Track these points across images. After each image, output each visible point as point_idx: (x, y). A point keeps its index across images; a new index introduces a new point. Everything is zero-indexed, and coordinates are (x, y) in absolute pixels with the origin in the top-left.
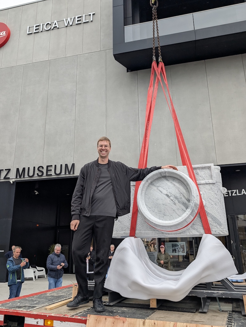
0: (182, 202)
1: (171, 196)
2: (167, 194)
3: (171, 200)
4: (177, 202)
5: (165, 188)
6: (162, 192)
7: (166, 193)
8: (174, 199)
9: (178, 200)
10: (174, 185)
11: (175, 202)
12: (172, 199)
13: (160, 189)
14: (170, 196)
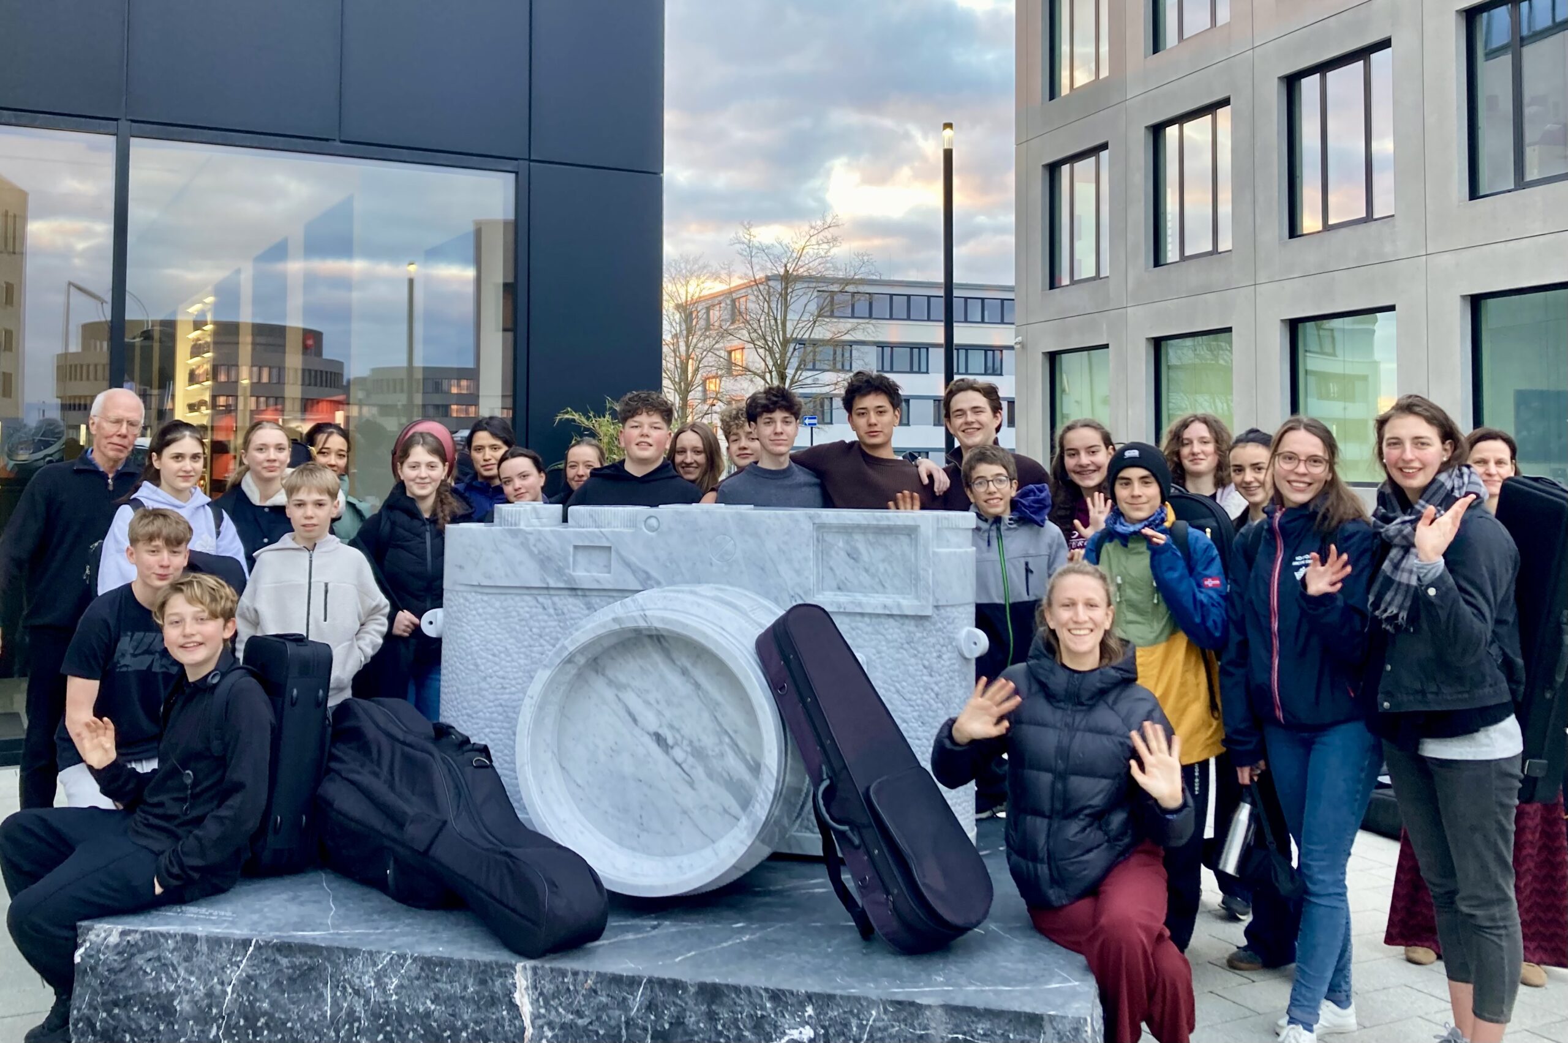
0: (725, 775)
1: (676, 744)
2: (660, 731)
3: (672, 764)
4: (699, 773)
5: (651, 698)
6: (635, 721)
7: (653, 727)
8: (691, 760)
9: (706, 767)
10: (697, 686)
11: (693, 773)
12: (680, 760)
13: (632, 700)
14: (670, 741)
